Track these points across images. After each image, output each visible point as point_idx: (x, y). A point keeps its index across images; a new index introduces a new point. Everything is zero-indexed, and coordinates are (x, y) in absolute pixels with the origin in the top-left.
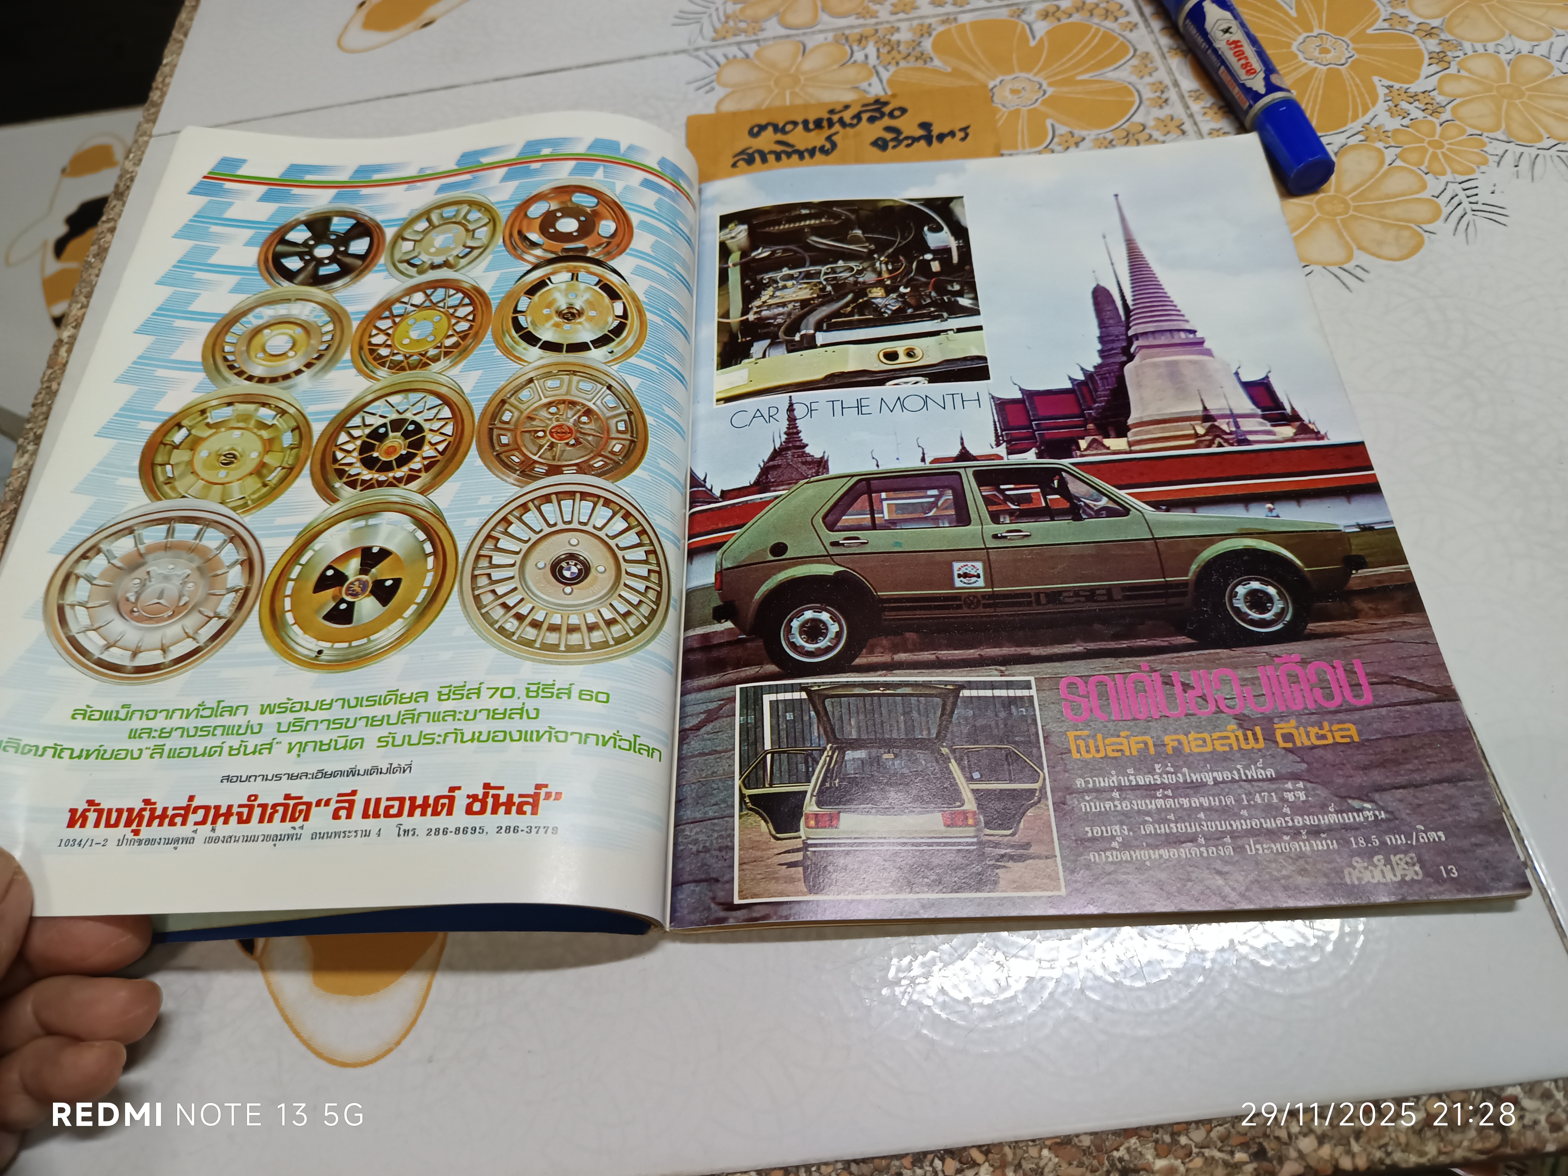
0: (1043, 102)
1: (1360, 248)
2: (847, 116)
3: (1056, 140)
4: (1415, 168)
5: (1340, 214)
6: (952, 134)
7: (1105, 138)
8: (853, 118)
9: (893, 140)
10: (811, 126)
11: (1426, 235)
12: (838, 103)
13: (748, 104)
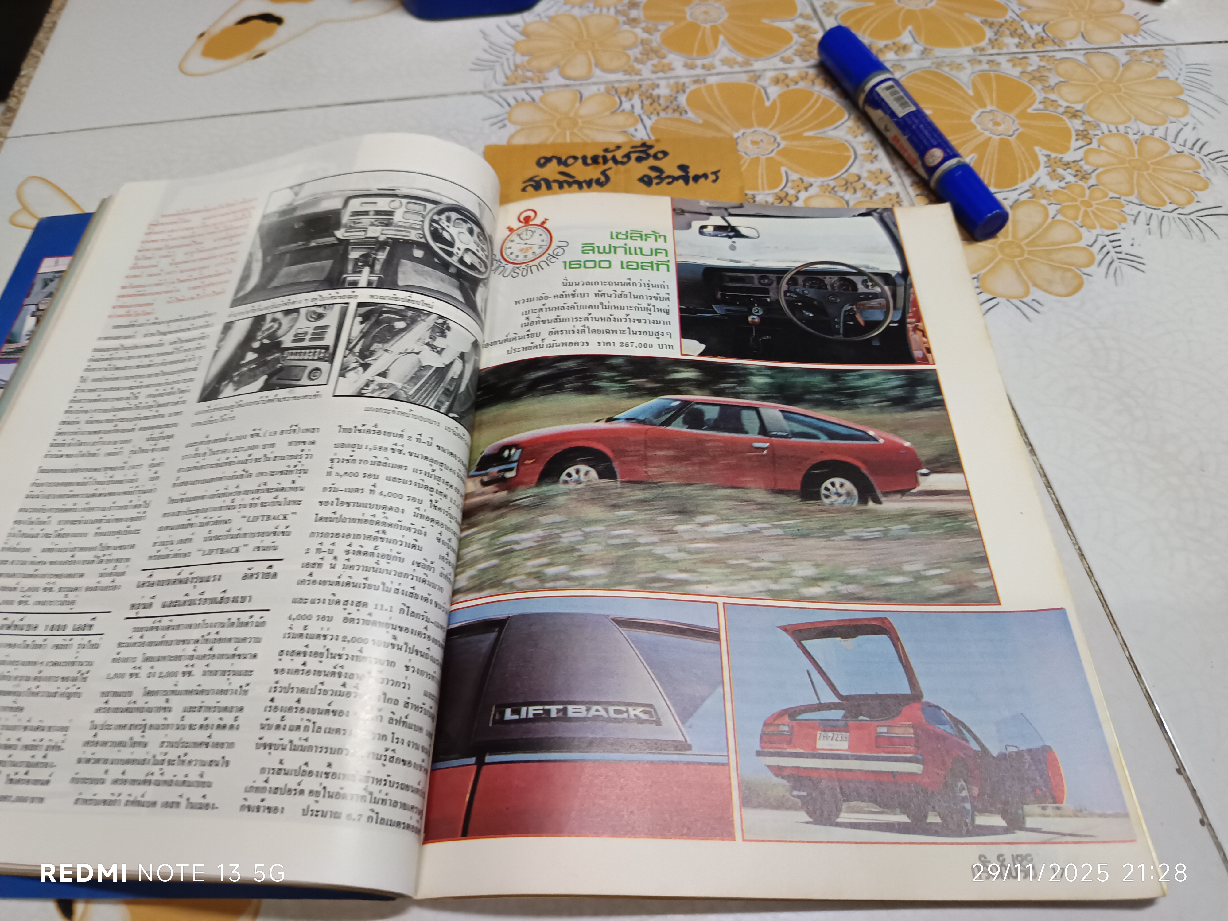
0: (778, 153)
1: (1035, 285)
2: (619, 155)
3: (789, 184)
4: (1071, 222)
5: (1017, 257)
6: (705, 176)
7: (828, 185)
8: (624, 157)
9: (657, 177)
10: (589, 161)
11: (1085, 277)
12: (611, 143)
13: (535, 140)
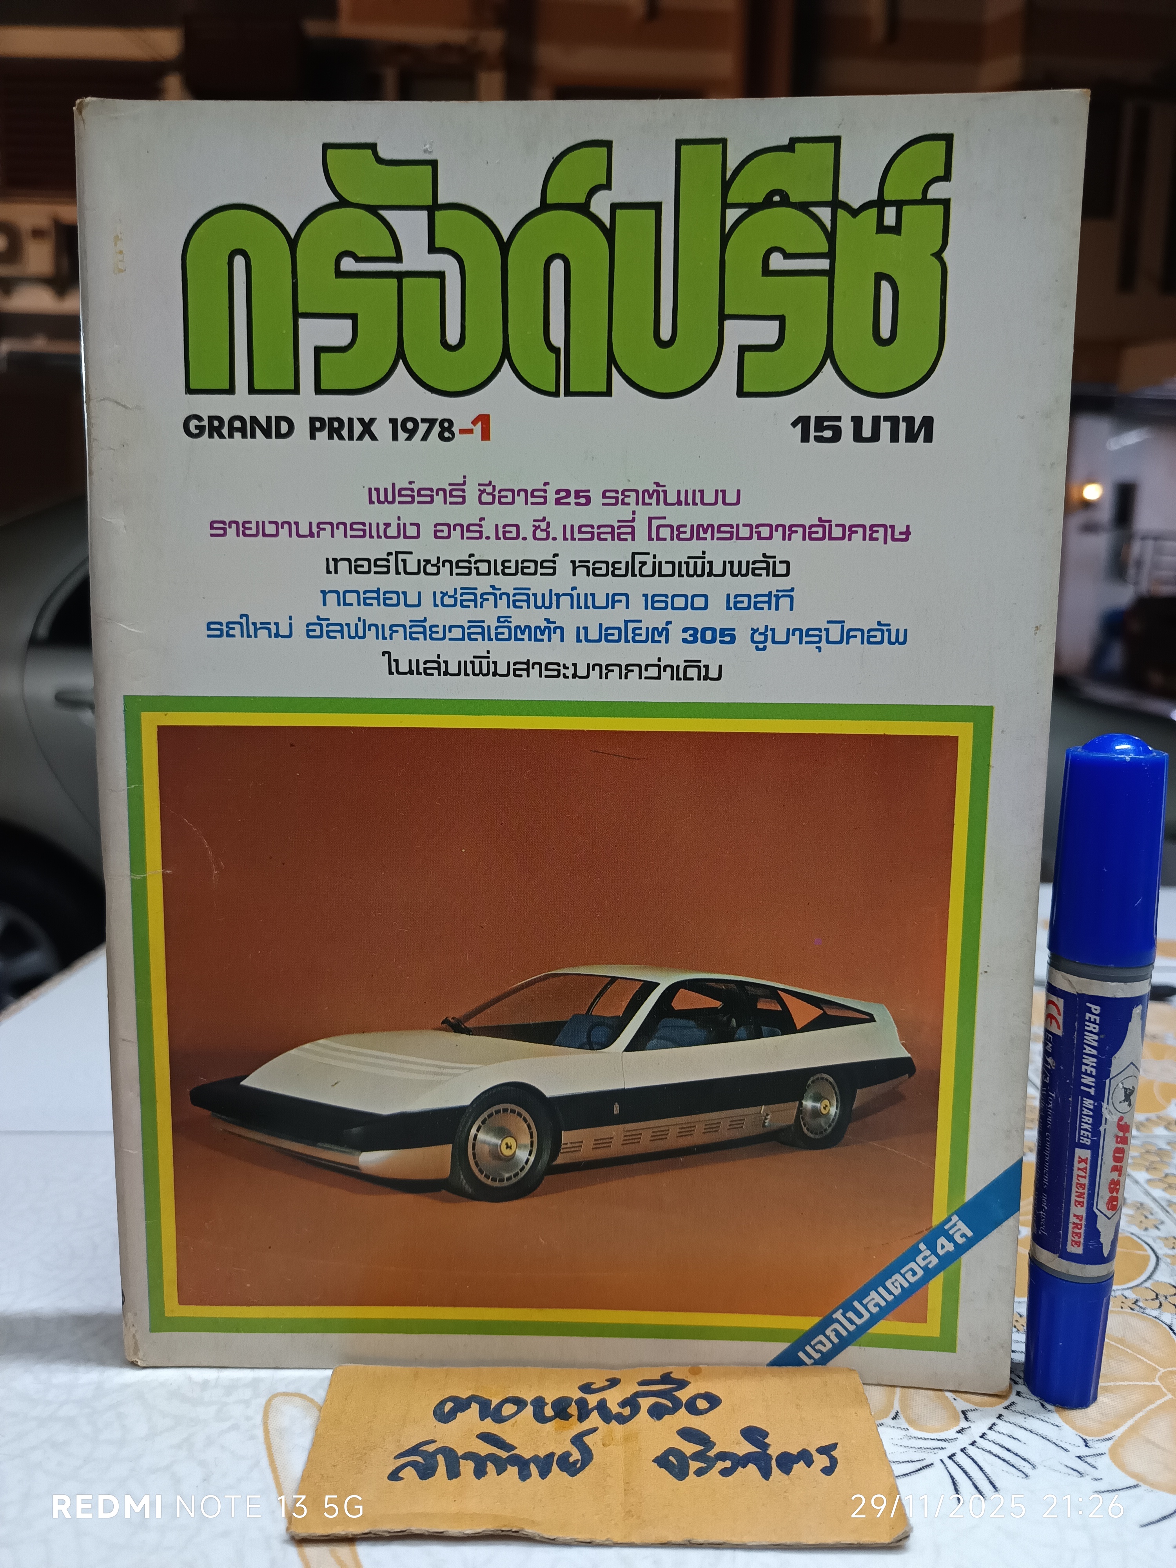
2: (614, 1398)
6: (805, 1457)
8: (623, 1404)
9: (696, 1457)
10: (549, 1412)
